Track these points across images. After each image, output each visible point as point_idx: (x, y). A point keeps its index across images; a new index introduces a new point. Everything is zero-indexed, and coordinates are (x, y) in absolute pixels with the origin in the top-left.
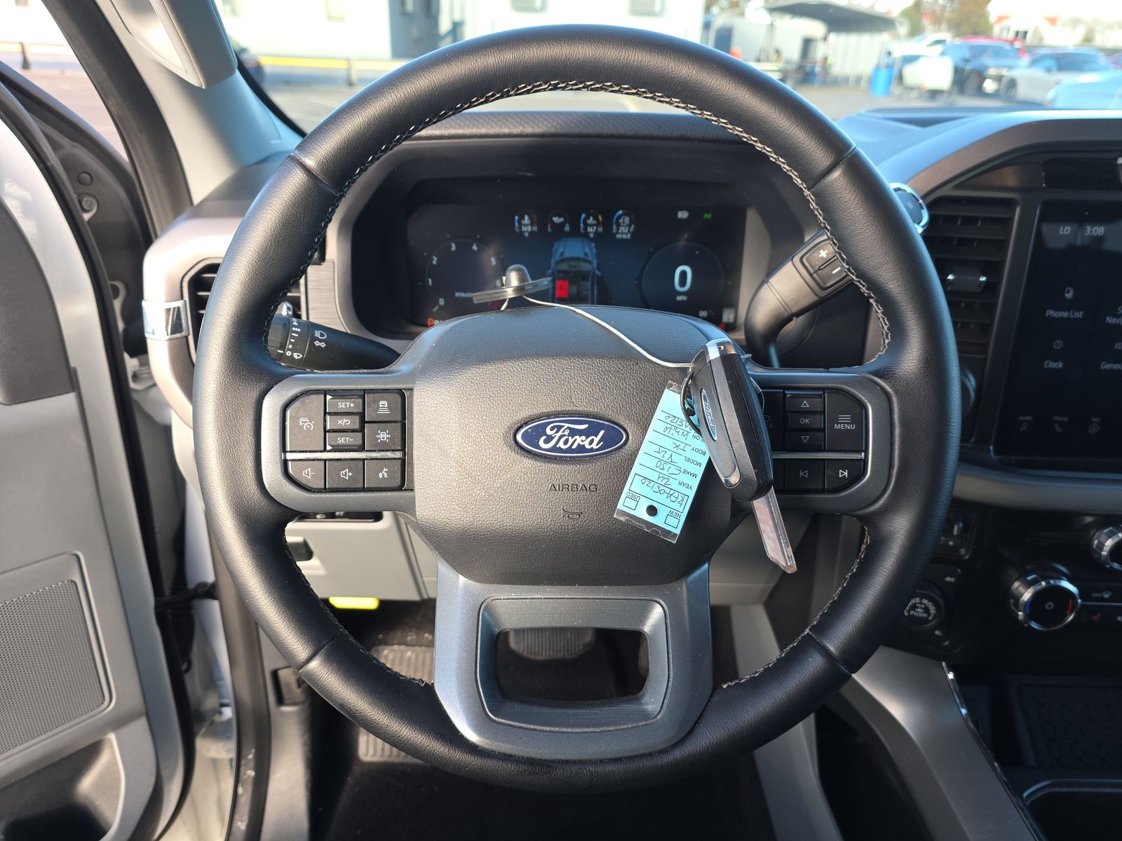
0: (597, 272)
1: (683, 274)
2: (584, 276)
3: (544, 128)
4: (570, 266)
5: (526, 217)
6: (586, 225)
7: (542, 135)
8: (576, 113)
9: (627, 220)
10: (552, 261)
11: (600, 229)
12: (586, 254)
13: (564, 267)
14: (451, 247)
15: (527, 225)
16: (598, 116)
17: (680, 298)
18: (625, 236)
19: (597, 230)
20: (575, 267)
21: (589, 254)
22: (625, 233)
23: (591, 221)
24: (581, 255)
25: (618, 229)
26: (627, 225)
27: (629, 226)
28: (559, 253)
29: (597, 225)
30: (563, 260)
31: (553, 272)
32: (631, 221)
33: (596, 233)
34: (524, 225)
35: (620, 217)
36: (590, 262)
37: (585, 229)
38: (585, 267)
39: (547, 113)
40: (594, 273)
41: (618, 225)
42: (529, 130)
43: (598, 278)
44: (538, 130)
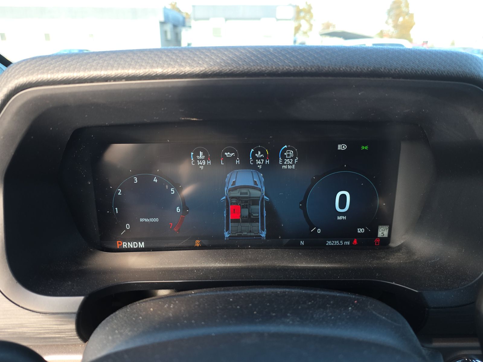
0: (265, 197)
1: (343, 197)
2: (255, 201)
3: (205, 66)
4: (241, 194)
5: (201, 153)
6: (255, 158)
7: (204, 75)
8: (244, 48)
9: (291, 153)
10: (226, 189)
11: (268, 162)
12: (255, 182)
13: (236, 194)
14: (134, 180)
15: (202, 160)
16: (272, 50)
17: (340, 218)
18: (289, 167)
19: (264, 161)
20: (247, 193)
21: (258, 182)
22: (290, 164)
23: (259, 154)
24: (252, 184)
25: (283, 161)
26: (292, 158)
27: (293, 158)
28: (231, 183)
29: (265, 158)
30: (236, 189)
31: (227, 199)
32: (295, 153)
33: (264, 165)
34: (200, 160)
35: (285, 150)
36: (260, 190)
37: (254, 162)
38: (255, 193)
39: (208, 49)
40: (263, 198)
41: (284, 157)
42: (187, 69)
43: (266, 202)
44: (197, 69)
